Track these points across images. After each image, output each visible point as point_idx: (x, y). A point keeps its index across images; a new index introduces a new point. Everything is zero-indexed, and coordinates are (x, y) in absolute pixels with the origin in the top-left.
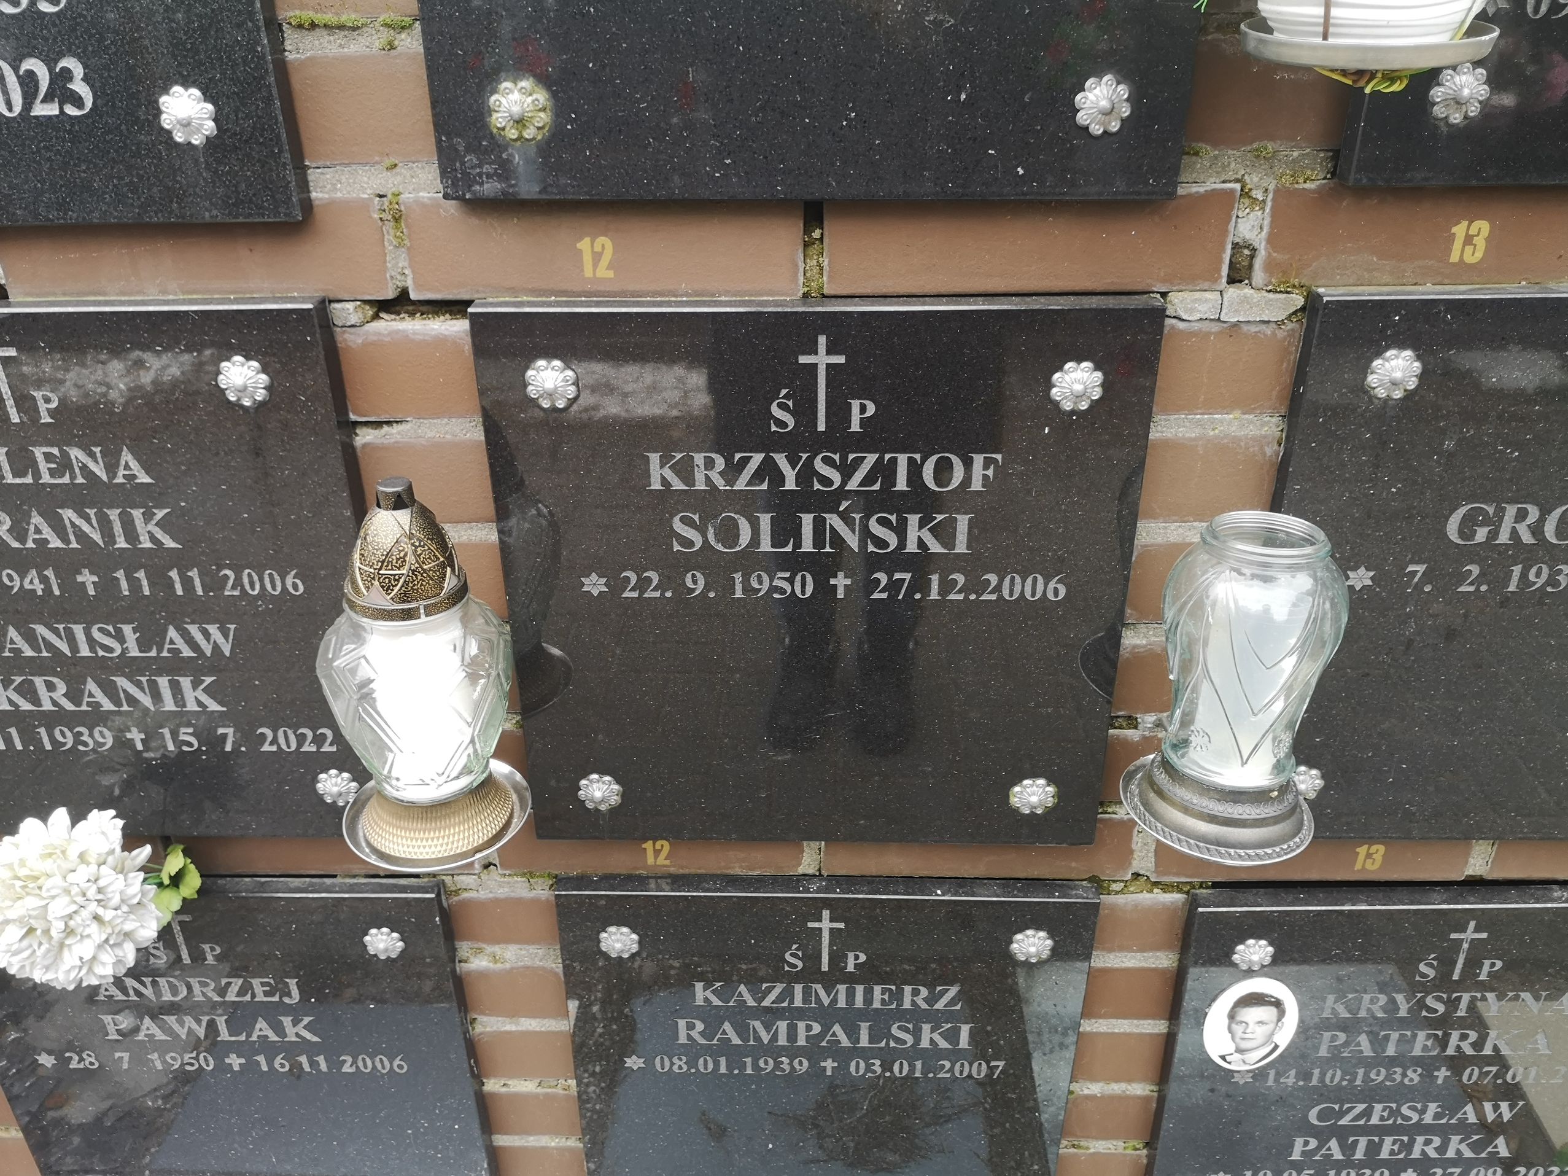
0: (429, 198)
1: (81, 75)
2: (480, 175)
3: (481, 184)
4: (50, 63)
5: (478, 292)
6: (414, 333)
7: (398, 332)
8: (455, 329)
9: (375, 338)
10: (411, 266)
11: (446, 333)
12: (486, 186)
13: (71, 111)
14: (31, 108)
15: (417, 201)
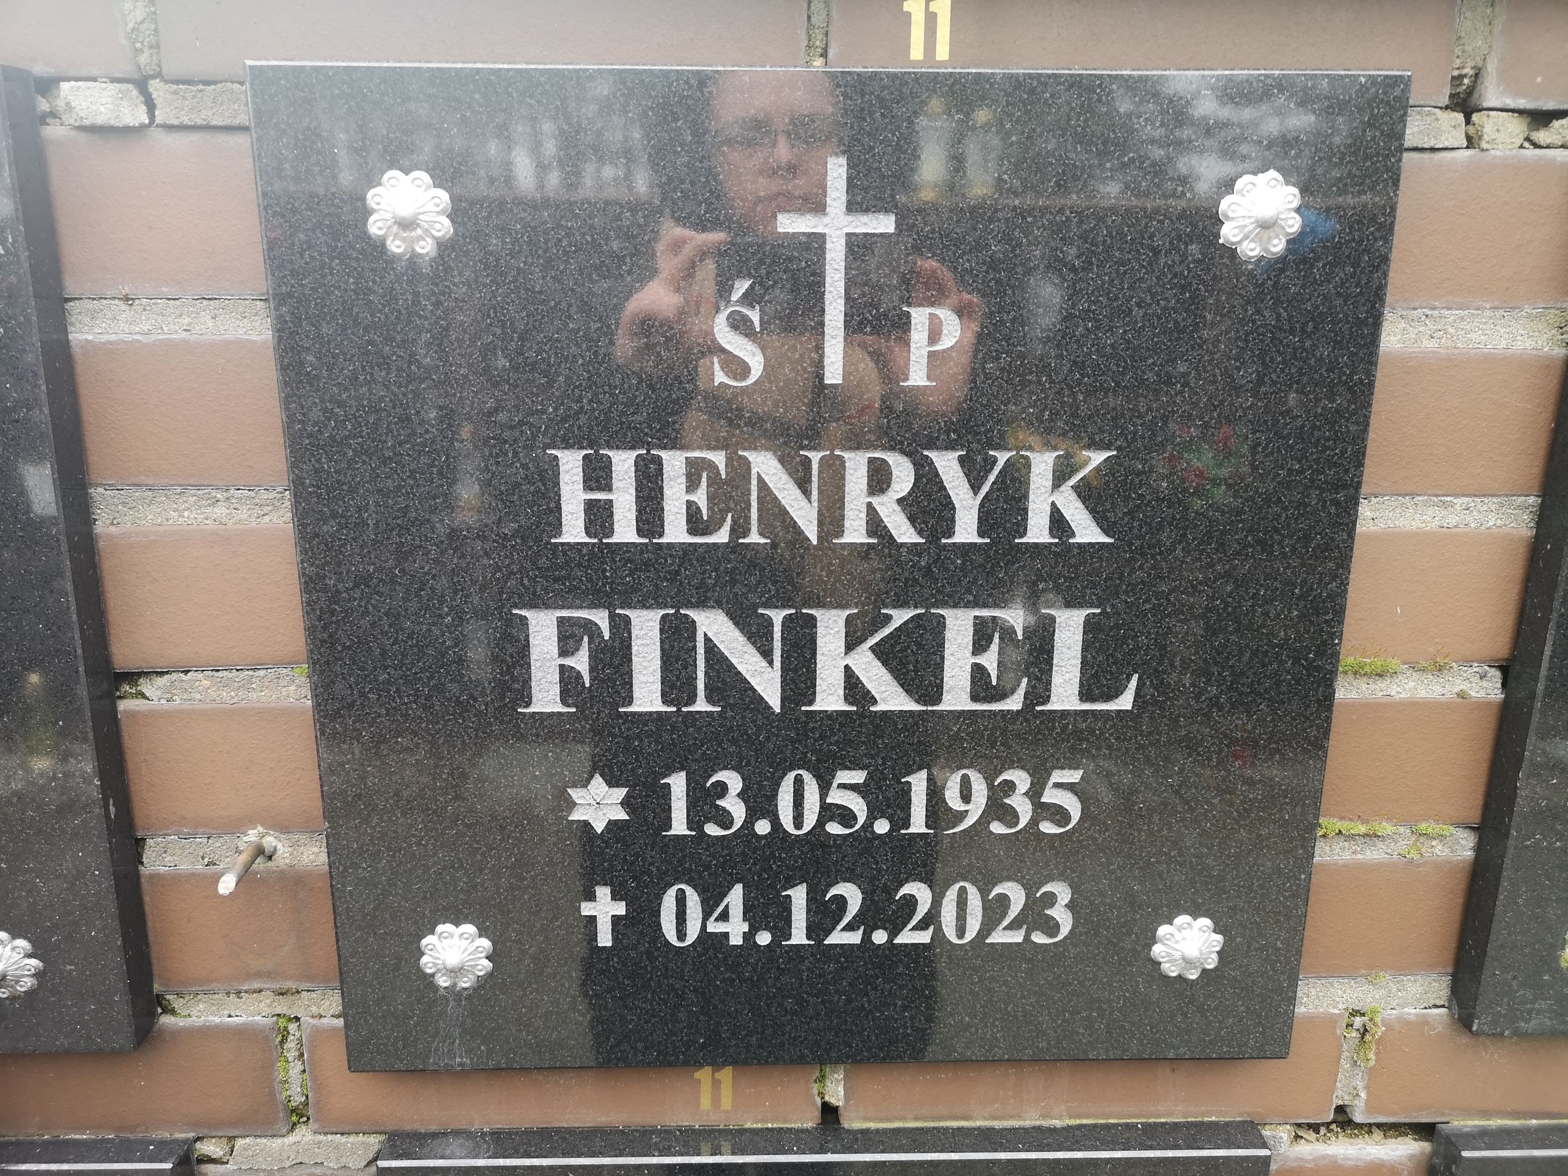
0: (1416, 1015)
1: (1066, 901)
2: (1529, 1012)
3: (1528, 1021)
4: (1030, 888)
5: (1443, 1114)
6: (1346, 1159)
7: (1324, 1157)
8: (1398, 1153)
9: (1295, 1164)
10: (1367, 1088)
11: (1385, 1158)
12: (1533, 1023)
13: (1039, 938)
14: (989, 934)
15: (1399, 1019)
